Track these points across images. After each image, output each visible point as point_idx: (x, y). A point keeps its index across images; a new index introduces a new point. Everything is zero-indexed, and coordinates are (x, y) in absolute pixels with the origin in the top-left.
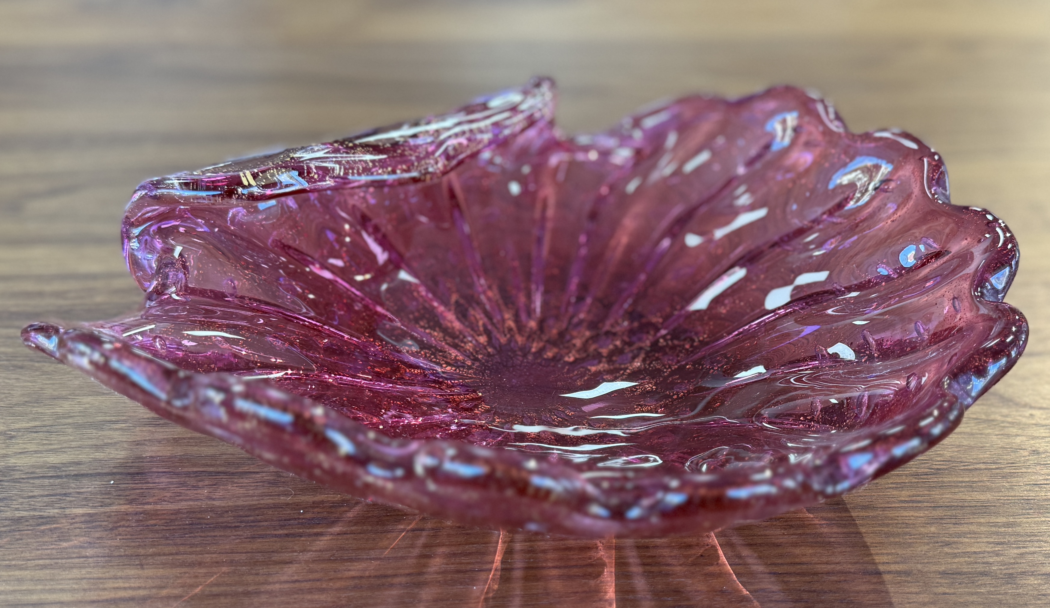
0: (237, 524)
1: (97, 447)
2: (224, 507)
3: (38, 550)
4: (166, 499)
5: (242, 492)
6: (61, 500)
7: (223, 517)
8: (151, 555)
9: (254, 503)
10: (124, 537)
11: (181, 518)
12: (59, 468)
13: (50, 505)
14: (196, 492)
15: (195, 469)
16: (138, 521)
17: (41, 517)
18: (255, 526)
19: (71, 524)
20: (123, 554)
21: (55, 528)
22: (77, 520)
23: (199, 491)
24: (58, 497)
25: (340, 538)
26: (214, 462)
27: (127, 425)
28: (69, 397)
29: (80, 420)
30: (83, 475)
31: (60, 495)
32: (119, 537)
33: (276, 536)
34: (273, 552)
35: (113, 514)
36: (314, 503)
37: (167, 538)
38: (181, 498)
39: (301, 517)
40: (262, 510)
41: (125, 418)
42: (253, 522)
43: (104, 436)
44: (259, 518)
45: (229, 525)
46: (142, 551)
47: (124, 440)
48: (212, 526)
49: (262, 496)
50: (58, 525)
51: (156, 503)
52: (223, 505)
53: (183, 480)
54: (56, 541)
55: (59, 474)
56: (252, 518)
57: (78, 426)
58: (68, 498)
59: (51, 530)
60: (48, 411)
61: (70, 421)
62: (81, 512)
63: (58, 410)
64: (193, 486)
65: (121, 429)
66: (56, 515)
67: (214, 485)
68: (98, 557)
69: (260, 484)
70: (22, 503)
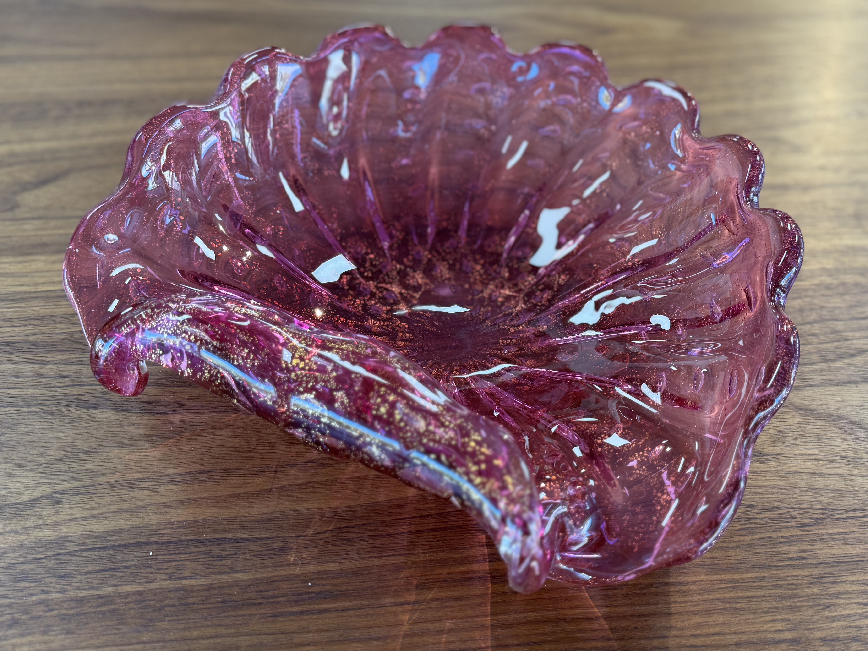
0: (260, 601)
1: (133, 511)
2: (246, 581)
3: (103, 635)
4: (198, 571)
5: (258, 562)
6: (113, 575)
7: (247, 592)
8: (195, 639)
9: (270, 575)
10: (171, 618)
11: (214, 595)
12: (105, 537)
13: (104, 582)
14: (220, 563)
15: (217, 536)
16: (179, 599)
17: (100, 597)
18: (275, 602)
19: (126, 604)
20: (173, 637)
21: (114, 610)
22: (129, 599)
23: (224, 562)
24: (109, 572)
25: (345, 614)
26: (231, 527)
27: (153, 483)
28: (99, 450)
29: (112, 478)
30: (125, 545)
31: (110, 569)
32: (167, 618)
33: (293, 614)
34: (293, 632)
35: (157, 591)
36: (318, 573)
37: (206, 619)
38: (210, 570)
39: (310, 590)
40: (277, 583)
41: (149, 475)
42: (272, 597)
43: (135, 496)
44: (276, 592)
45: (254, 601)
46: (187, 634)
47: (153, 502)
48: (240, 603)
49: (275, 566)
50: (116, 606)
51: (191, 578)
52: (246, 578)
53: (208, 548)
54: (117, 625)
55: (106, 544)
56: (270, 593)
57: (112, 486)
58: (118, 574)
59: (109, 611)
60: (83, 468)
61: (104, 479)
62: (130, 590)
63: (91, 466)
64: (218, 557)
65: (148, 489)
66: (112, 594)
67: (235, 554)
68: (153, 642)
69: (271, 552)
70: (81, 581)
